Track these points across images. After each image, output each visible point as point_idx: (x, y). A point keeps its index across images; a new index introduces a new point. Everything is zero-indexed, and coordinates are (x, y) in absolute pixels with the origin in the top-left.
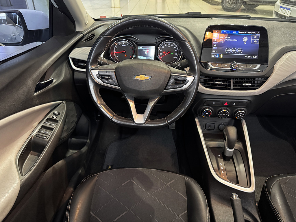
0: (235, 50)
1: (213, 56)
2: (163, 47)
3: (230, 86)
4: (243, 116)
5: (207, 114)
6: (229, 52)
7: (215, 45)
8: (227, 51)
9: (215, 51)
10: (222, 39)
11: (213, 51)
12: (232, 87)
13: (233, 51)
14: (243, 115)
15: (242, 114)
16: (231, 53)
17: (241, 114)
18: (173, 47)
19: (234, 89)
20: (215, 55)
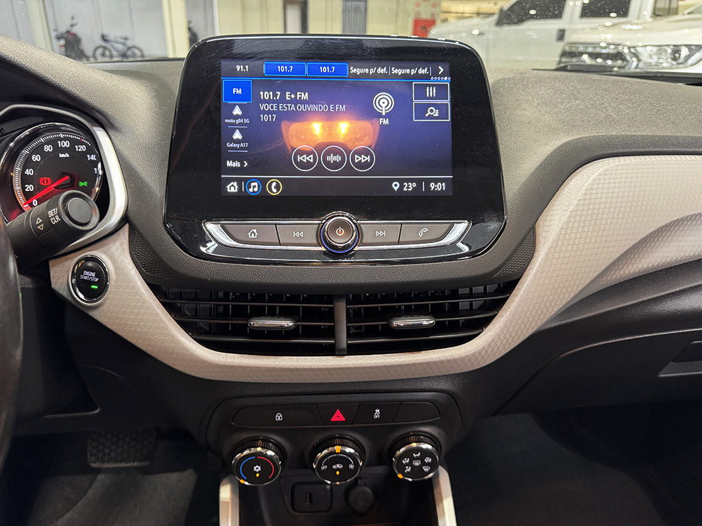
0: (338, 158)
1: (232, 188)
2: (36, 158)
3: (331, 332)
4: (428, 464)
5: (257, 468)
6: (308, 165)
7: (237, 135)
8: (301, 164)
9: (237, 164)
10: (269, 102)
11: (229, 164)
12: (343, 340)
13: (328, 164)
14: (428, 460)
15: (422, 459)
16: (319, 170)
17: (417, 458)
18: (84, 154)
19: (353, 350)
20: (239, 181)
